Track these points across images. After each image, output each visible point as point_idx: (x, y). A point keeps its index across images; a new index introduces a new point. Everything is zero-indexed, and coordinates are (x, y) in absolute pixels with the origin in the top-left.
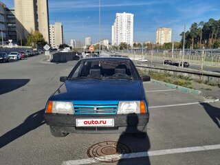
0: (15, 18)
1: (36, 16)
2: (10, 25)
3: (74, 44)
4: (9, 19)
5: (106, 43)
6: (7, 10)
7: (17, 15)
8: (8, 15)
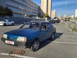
0: (41, 9)
1: (47, 8)
2: (39, 11)
3: (60, 17)
4: (39, 10)
5: (72, 16)
6: (39, 7)
7: (42, 8)
8: (39, 8)
